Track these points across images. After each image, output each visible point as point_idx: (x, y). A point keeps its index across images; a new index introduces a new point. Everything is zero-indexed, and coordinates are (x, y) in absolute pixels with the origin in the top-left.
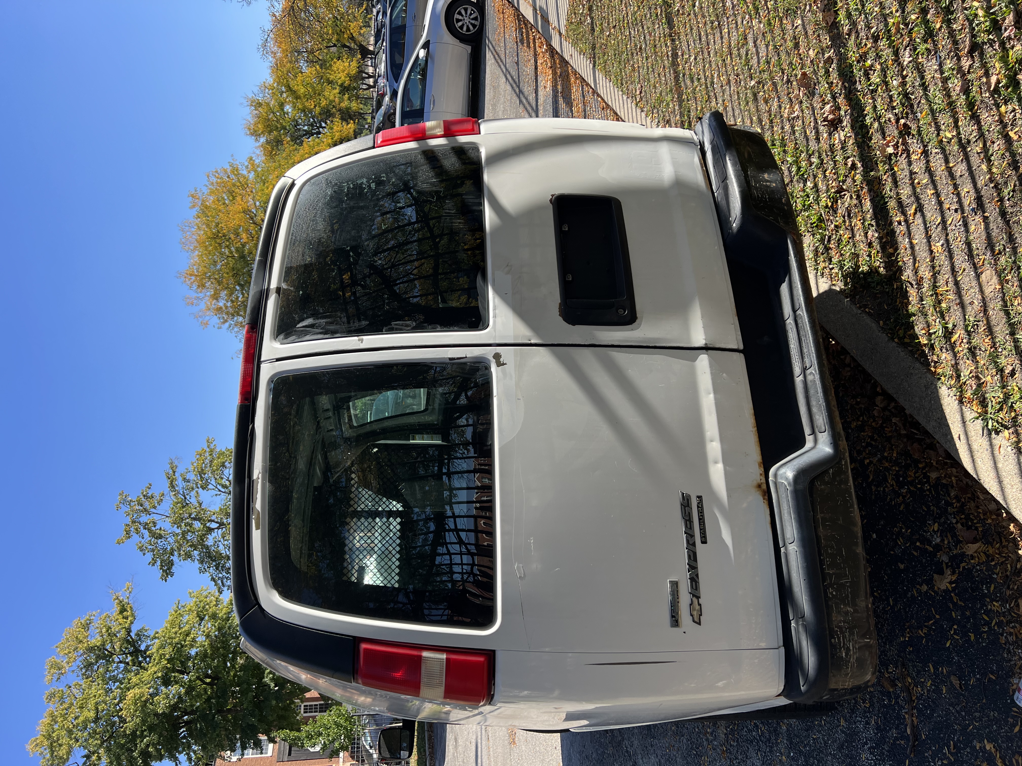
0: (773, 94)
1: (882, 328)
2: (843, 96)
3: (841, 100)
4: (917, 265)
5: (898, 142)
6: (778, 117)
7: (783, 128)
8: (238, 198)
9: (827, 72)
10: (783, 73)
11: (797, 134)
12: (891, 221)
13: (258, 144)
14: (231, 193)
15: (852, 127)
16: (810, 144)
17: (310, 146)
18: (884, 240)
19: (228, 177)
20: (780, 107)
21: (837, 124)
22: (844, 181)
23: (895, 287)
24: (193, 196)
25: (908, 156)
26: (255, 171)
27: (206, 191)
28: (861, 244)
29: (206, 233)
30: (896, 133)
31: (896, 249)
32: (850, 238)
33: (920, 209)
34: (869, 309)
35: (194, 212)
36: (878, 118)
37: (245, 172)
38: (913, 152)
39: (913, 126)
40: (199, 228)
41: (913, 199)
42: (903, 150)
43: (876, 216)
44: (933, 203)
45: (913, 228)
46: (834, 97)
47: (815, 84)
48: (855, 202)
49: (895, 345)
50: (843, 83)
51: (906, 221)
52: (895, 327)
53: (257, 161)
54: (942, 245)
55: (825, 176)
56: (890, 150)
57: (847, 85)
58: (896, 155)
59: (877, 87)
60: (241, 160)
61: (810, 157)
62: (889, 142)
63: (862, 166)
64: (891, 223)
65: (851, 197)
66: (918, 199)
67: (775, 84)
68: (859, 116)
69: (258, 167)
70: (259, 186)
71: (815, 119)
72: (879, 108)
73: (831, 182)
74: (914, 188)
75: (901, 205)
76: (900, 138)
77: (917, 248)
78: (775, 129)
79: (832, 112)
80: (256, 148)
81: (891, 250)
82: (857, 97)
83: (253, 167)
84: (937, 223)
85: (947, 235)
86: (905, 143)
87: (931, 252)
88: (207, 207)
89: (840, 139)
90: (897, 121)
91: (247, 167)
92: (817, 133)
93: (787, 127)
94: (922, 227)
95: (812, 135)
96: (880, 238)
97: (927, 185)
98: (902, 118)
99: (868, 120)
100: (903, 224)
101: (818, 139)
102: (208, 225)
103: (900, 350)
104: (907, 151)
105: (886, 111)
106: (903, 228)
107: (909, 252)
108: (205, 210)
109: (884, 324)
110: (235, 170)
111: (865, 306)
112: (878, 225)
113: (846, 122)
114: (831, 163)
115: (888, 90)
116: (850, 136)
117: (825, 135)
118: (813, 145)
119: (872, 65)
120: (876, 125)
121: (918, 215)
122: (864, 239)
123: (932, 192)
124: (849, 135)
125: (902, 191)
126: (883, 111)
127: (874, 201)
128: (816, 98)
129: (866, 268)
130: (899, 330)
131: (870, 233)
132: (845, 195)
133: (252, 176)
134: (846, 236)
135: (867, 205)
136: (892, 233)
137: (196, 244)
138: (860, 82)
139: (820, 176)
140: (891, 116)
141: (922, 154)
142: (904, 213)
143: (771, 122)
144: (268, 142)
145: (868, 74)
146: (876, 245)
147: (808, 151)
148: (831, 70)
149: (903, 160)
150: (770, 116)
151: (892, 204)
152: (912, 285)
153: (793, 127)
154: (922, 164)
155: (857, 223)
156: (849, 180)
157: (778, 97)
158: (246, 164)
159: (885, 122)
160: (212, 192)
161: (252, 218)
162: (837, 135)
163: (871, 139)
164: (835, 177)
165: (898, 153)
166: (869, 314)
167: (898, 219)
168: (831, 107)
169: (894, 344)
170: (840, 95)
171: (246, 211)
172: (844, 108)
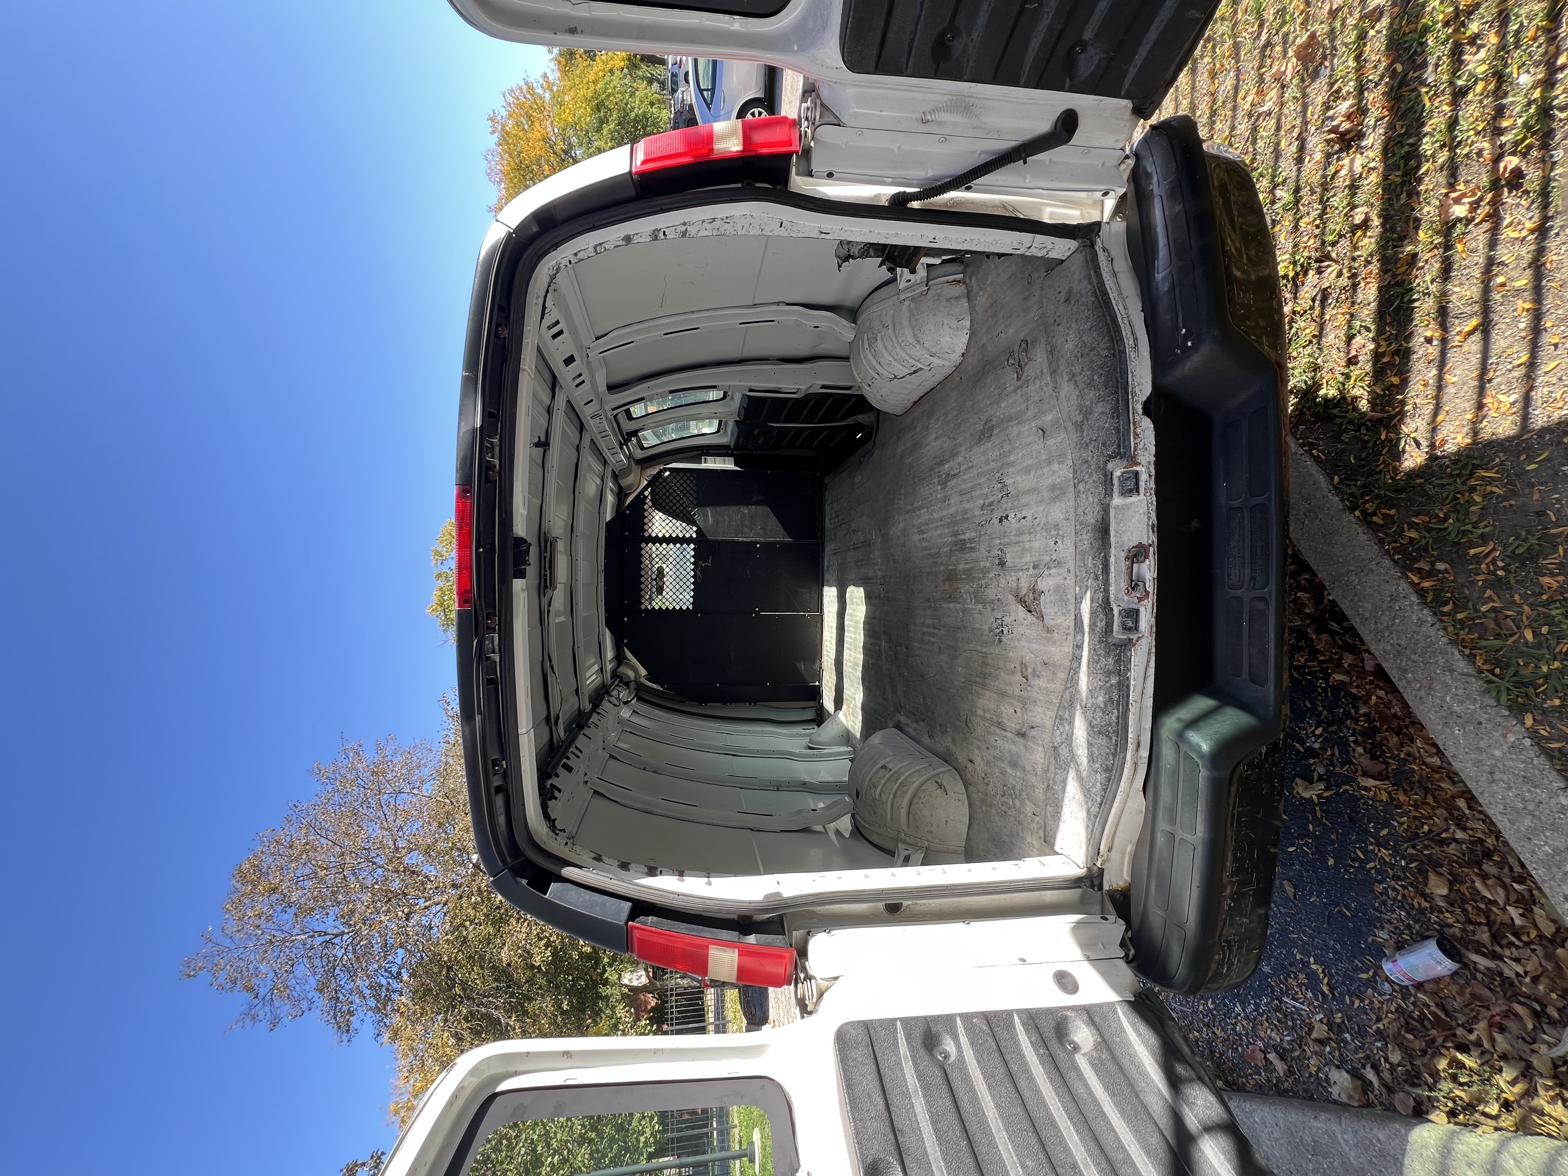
0: (1229, 64)
1: (1336, 488)
2: (1382, 88)
3: (1374, 97)
4: (1440, 418)
5: (1481, 199)
6: (1229, 106)
7: (1233, 128)
8: (537, 124)
9: (1362, 37)
10: (1261, 26)
11: (1260, 144)
12: (1412, 333)
13: (551, 56)
14: (529, 117)
15: (1386, 152)
16: (1282, 164)
17: (603, 61)
18: (1386, 360)
19: (525, 97)
20: (1236, 89)
21: (1352, 139)
22: (1334, 244)
23: (1383, 437)
24: (492, 120)
25: (1495, 231)
26: (551, 90)
27: (504, 113)
28: (1335, 351)
29: (509, 164)
30: (1485, 180)
31: (1405, 382)
32: (1314, 336)
33: (1485, 328)
34: (1319, 451)
35: (495, 138)
36: (1452, 144)
37: (539, 91)
38: (1511, 224)
39: (1533, 176)
40: (502, 158)
41: (1476, 308)
42: (1488, 215)
43: (1381, 315)
44: (1522, 326)
45: (1453, 356)
46: (1361, 90)
47: (1324, 57)
48: (1344, 281)
49: (1354, 520)
50: (1392, 63)
51: (1444, 341)
52: (1362, 495)
53: (551, 78)
54: (1513, 404)
55: (1296, 227)
56: (1460, 211)
57: (1399, 67)
58: (1469, 221)
59: (1476, 82)
60: (535, 76)
61: (1275, 188)
62: (1464, 195)
63: (1383, 225)
64: (1409, 337)
65: (1340, 274)
66: (1486, 310)
67: (1237, 47)
68: (1407, 134)
69: (553, 85)
70: (556, 109)
71: (1305, 123)
72: (1464, 124)
73: (1306, 239)
74: (1486, 290)
75: (1443, 314)
76: (1491, 190)
77: (1451, 390)
78: (1218, 126)
79: (1349, 117)
80: (551, 60)
81: (1395, 380)
82: (1419, 95)
83: (549, 86)
84: (1517, 362)
85: (1532, 388)
86: (1496, 203)
87: (1480, 406)
88: (507, 133)
89: (1351, 170)
90: (1497, 159)
91: (542, 86)
92: (1302, 149)
93: (1243, 127)
94: (1475, 359)
95: (1289, 149)
96: (1377, 356)
97: (1518, 292)
98: (1513, 153)
99: (1427, 146)
100: (1435, 343)
101: (1299, 161)
102: (510, 155)
103: (1360, 530)
104: (1495, 217)
105: (1478, 133)
106: (1433, 350)
107: (1431, 392)
108: (505, 137)
109: (1341, 482)
110: (530, 88)
111: (1312, 446)
112: (1380, 332)
113: (1374, 140)
114: (1316, 206)
115: (1499, 93)
116: (1374, 169)
117: (1318, 156)
118: (1287, 168)
119: (1477, 36)
120: (1443, 157)
121: (1477, 337)
122: (1342, 345)
123: (1528, 306)
124: (1372, 165)
125: (1457, 289)
126: (1472, 132)
127: (1387, 292)
128: (1322, 82)
129: (1332, 392)
130: (1368, 501)
131: (1358, 340)
132: (1328, 266)
133: (547, 96)
134: (1308, 331)
135: (1369, 293)
136: (1405, 354)
137: (501, 175)
138: (1437, 66)
139: (1287, 223)
140: (1486, 145)
141: (1532, 231)
142: (1444, 327)
143: (1213, 113)
144: (561, 55)
145: (1462, 53)
146: (1365, 365)
147: (1274, 176)
148: (1372, 33)
149: (1479, 236)
150: (1214, 102)
151: (1425, 307)
152: (1418, 445)
153: (1255, 129)
154: (1526, 252)
155: (1337, 317)
156: (1345, 243)
157: (1238, 70)
158: (541, 81)
159: (1467, 156)
160: (511, 115)
161: (552, 148)
162: (1346, 161)
163: (1420, 180)
164: (1317, 231)
165: (1473, 219)
166: (1316, 459)
167: (1428, 334)
168: (1352, 106)
169: (1351, 518)
170: (1376, 85)
171: (545, 139)
172: (1374, 113)
